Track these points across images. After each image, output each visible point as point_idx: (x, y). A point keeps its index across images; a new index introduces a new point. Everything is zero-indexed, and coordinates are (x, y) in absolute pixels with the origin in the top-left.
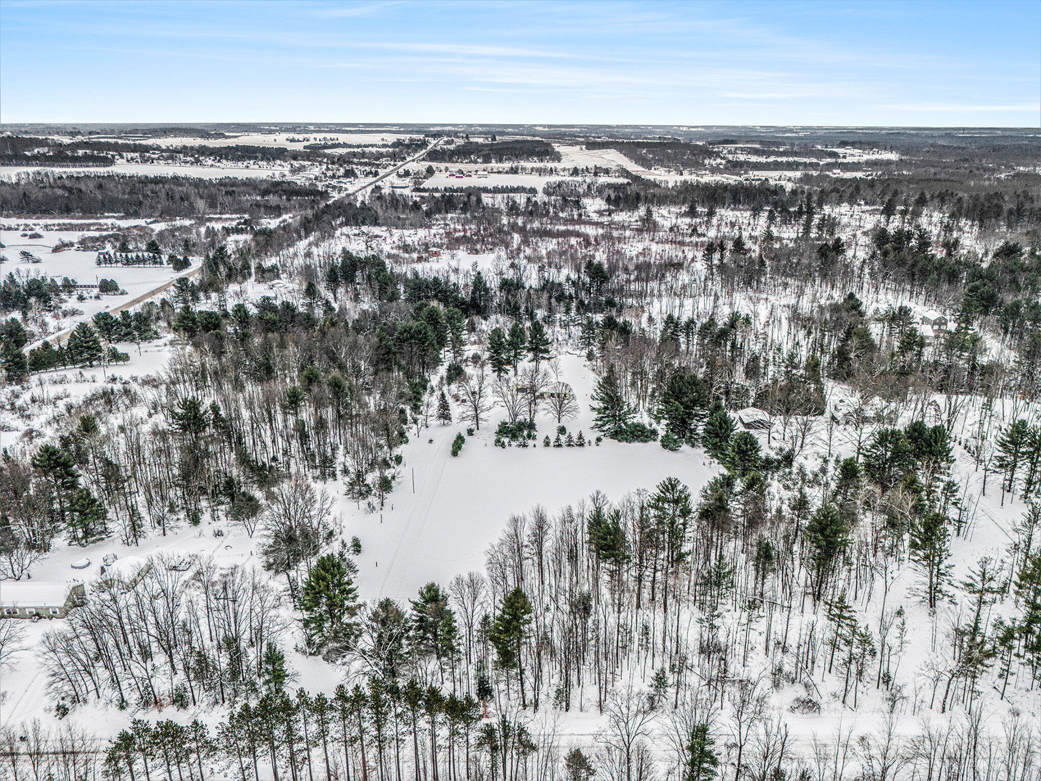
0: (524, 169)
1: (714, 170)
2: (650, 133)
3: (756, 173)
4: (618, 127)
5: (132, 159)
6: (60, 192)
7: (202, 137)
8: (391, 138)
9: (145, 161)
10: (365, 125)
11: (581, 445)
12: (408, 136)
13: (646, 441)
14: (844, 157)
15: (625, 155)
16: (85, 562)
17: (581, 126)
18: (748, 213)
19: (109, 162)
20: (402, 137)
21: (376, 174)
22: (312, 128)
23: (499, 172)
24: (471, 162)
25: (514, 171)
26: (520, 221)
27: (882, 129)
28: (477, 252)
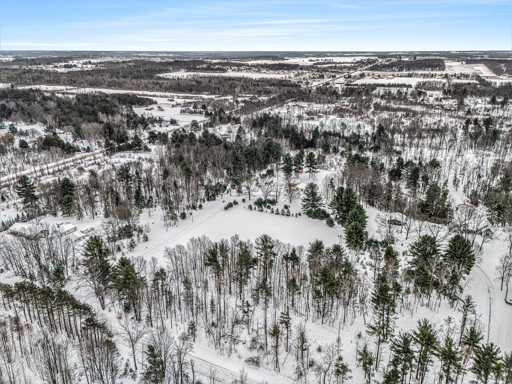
0: (416, 75)
5: (234, 70)
6: (194, 83)
7: (273, 60)
9: (239, 70)
10: (356, 52)
11: (288, 215)
12: (368, 58)
16: (61, 223)
19: (224, 71)
22: (329, 54)
24: (390, 71)
25: (410, 76)
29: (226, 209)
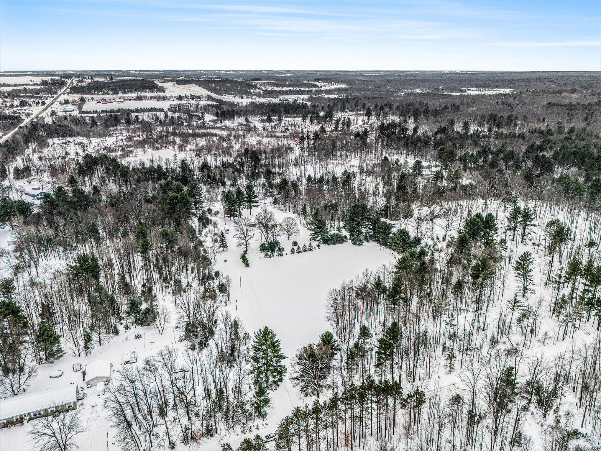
0: (145, 97)
1: (259, 96)
2: (204, 74)
3: (282, 96)
4: (182, 71)
8: (38, 80)
11: (311, 250)
12: (50, 78)
13: (342, 243)
14: (321, 87)
15: (203, 88)
17: (159, 71)
18: (300, 119)
20: (45, 78)
21: (43, 103)
23: (130, 100)
24: (104, 94)
25: (139, 98)
26: (170, 129)
27: (327, 72)
28: (157, 149)
29: (247, 265)
